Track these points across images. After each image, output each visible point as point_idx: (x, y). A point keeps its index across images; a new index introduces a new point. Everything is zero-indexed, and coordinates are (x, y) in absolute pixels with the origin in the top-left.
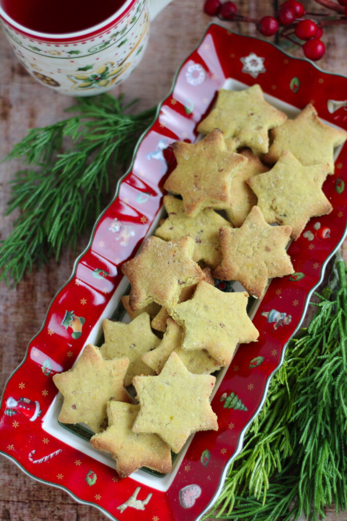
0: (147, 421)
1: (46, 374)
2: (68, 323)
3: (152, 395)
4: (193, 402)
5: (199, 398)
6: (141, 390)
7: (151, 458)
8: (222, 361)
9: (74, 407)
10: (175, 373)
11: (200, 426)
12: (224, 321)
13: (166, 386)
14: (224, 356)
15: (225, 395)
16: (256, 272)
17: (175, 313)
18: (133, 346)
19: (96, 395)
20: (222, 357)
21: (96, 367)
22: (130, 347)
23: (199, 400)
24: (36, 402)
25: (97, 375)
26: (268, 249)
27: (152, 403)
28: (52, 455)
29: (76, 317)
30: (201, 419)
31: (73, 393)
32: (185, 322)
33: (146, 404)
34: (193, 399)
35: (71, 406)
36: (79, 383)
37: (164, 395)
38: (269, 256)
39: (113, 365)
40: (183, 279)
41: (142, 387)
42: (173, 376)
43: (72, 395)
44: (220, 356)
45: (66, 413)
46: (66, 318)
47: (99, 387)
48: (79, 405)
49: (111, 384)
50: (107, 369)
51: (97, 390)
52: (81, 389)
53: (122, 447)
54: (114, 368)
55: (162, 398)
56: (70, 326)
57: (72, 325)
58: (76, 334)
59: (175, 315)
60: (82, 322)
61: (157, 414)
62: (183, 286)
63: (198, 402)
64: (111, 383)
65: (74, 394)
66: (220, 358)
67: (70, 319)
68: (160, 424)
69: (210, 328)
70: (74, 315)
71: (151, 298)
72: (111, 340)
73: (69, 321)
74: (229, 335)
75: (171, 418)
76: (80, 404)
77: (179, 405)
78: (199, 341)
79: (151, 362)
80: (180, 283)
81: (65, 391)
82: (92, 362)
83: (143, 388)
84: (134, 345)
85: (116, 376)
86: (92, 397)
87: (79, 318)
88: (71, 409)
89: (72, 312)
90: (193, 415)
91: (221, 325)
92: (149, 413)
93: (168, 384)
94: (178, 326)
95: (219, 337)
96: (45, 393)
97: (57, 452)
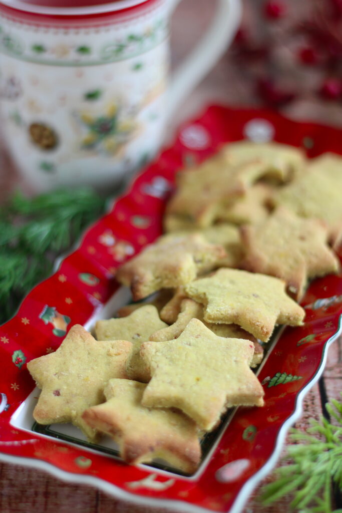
0: (163, 382)
1: (17, 365)
2: (48, 318)
3: (169, 357)
4: (227, 361)
5: (234, 358)
6: (153, 353)
7: (171, 436)
8: (260, 328)
9: (57, 393)
10: (199, 335)
11: (240, 389)
12: (258, 293)
13: (188, 347)
14: (262, 321)
15: (268, 378)
16: (291, 262)
17: (191, 288)
18: (136, 336)
19: (88, 377)
20: (261, 322)
21: (88, 344)
22: (133, 338)
23: (236, 361)
24: (2, 394)
25: (89, 354)
26: (302, 238)
27: (170, 365)
28: (24, 442)
29: (59, 314)
30: (239, 381)
31: (55, 375)
32: (207, 294)
33: (161, 365)
34: (225, 359)
35: (52, 392)
36: (65, 363)
37: (186, 355)
38: (305, 245)
39: (112, 344)
40: (199, 257)
41: (154, 351)
42: (197, 337)
43: (54, 377)
44: (258, 322)
45: (45, 402)
46: (46, 313)
47: (92, 368)
48: (64, 389)
49: (109, 365)
50: (103, 348)
51: (89, 371)
52: (67, 370)
53: (128, 419)
54: (112, 348)
55: (184, 358)
56: (51, 321)
57: (53, 321)
58: (58, 331)
59: (193, 290)
60: (66, 320)
61: (177, 375)
62: (200, 265)
63: (234, 363)
64: (109, 363)
65: (57, 375)
66: (258, 323)
67: (51, 314)
68: (182, 386)
69: (241, 298)
70: (57, 313)
71: (159, 280)
72: (106, 336)
73: (50, 317)
74: (266, 305)
75: (198, 380)
76: (65, 387)
77: (207, 365)
78: (227, 306)
79: (163, 337)
80: (197, 261)
81: (45, 373)
82: (81, 337)
83: (157, 352)
84: (138, 335)
85: (116, 355)
86: (82, 378)
87: (62, 316)
88: (53, 395)
89: (54, 308)
90: (228, 376)
91: (254, 295)
92: (166, 373)
93: (190, 345)
94: (197, 303)
95: (253, 304)
96: (15, 387)
97: (32, 441)
